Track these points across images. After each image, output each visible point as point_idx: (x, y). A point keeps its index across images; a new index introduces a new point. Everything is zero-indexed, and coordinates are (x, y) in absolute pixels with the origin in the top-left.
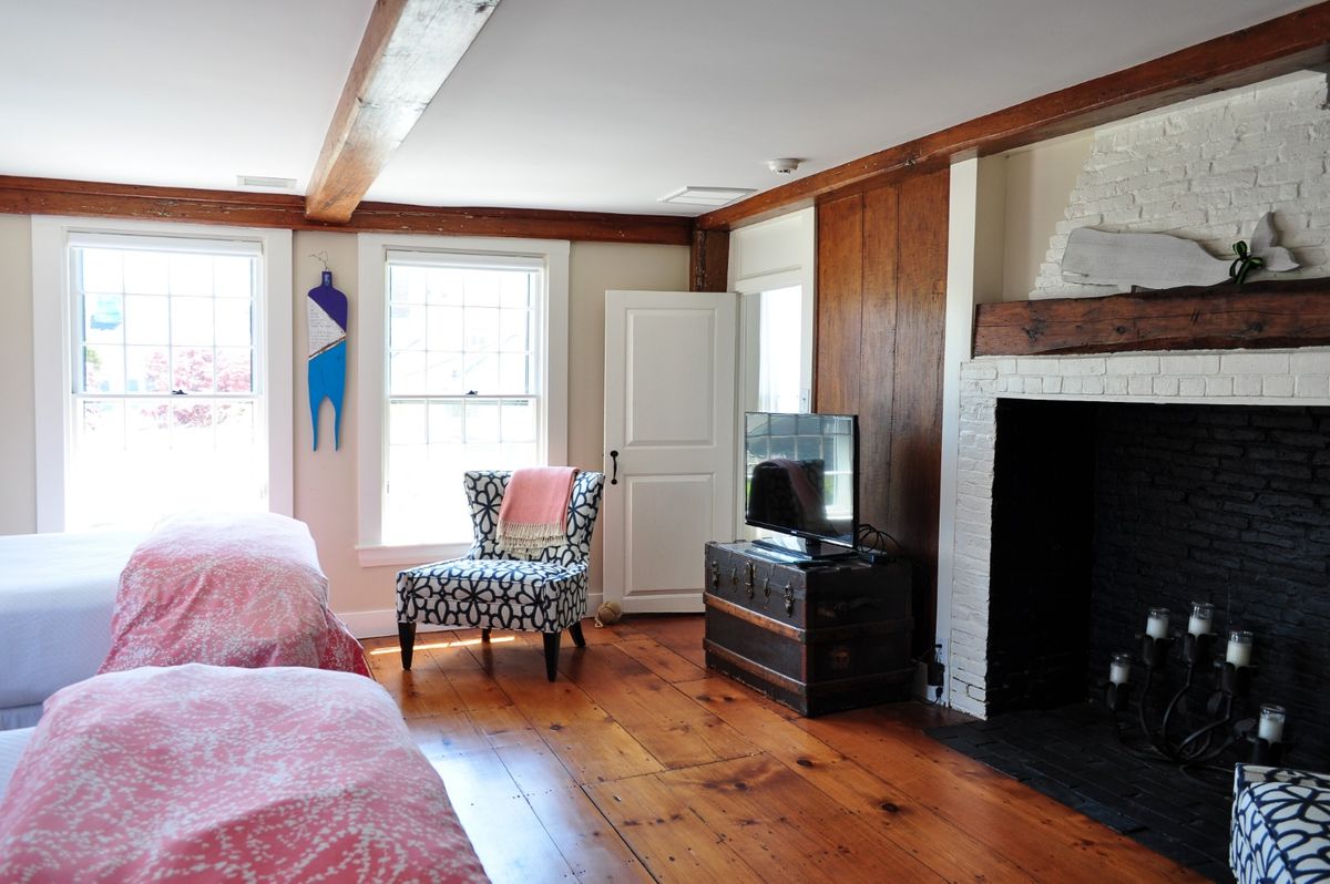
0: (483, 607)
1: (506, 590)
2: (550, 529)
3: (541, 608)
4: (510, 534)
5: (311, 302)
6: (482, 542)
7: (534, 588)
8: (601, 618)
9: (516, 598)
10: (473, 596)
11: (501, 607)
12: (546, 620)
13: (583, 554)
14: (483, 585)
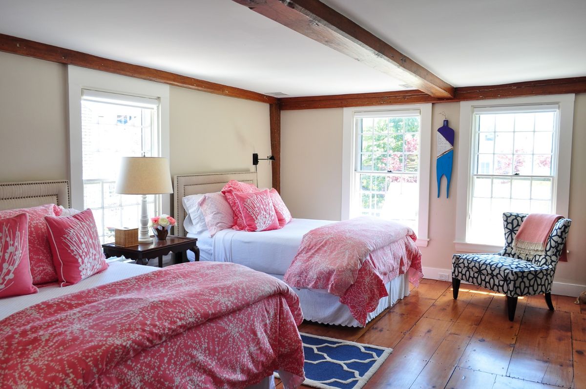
0: (483, 277)
1: (492, 271)
2: (536, 246)
3: (507, 283)
4: (519, 245)
5: (439, 134)
6: (506, 247)
7: (504, 273)
8: (580, 299)
9: (496, 276)
10: (480, 271)
11: (490, 279)
12: (508, 290)
13: (552, 261)
14: (484, 267)
